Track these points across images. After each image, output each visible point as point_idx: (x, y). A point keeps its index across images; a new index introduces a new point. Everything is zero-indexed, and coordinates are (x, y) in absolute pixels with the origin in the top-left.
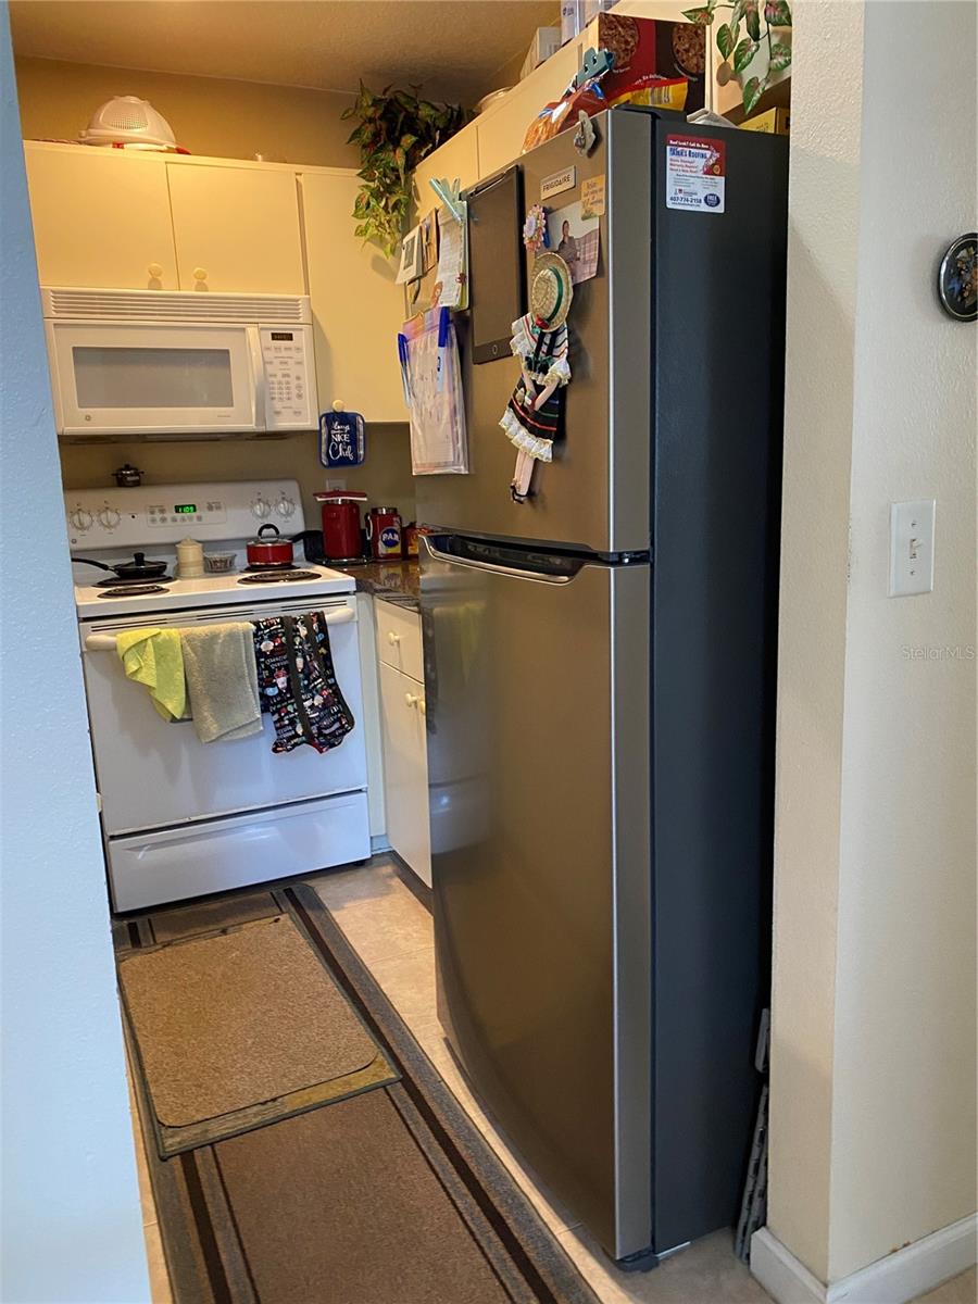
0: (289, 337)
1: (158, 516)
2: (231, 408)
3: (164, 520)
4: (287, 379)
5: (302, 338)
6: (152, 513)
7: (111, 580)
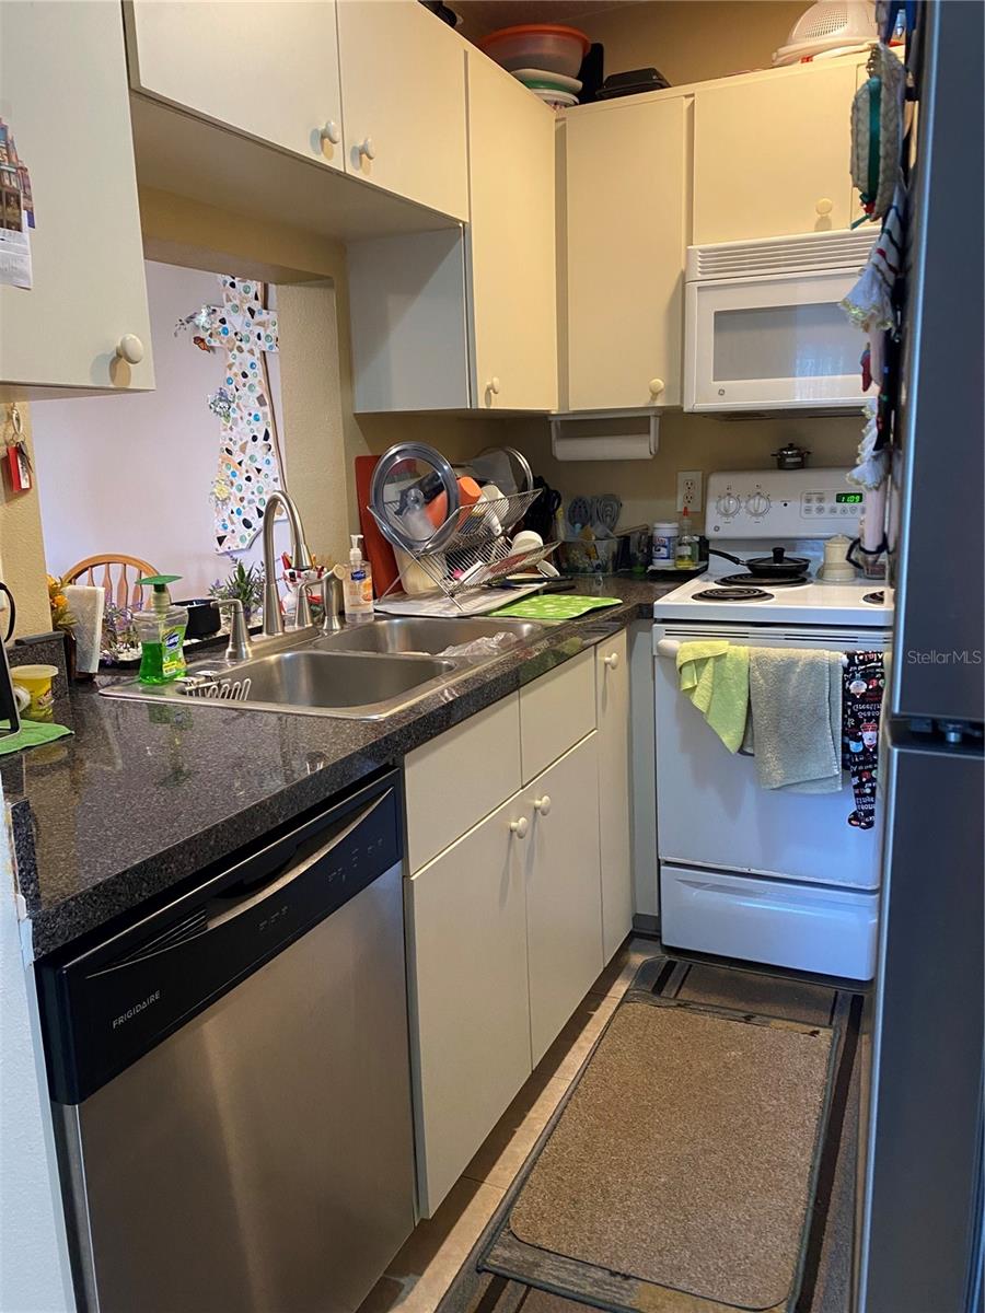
1: (815, 505)
3: (820, 510)
6: (809, 501)
7: (736, 577)
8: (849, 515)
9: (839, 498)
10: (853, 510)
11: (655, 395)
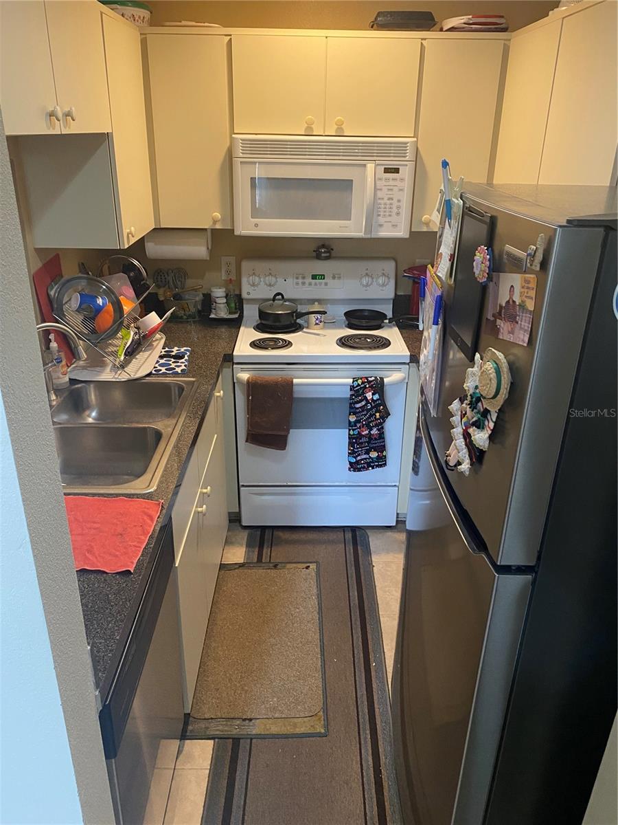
0: (397, 171)
1: (300, 281)
2: (348, 222)
4: (391, 201)
5: (406, 172)
6: (297, 278)
8: (318, 286)
9: (314, 277)
10: (320, 284)
11: (215, 222)
